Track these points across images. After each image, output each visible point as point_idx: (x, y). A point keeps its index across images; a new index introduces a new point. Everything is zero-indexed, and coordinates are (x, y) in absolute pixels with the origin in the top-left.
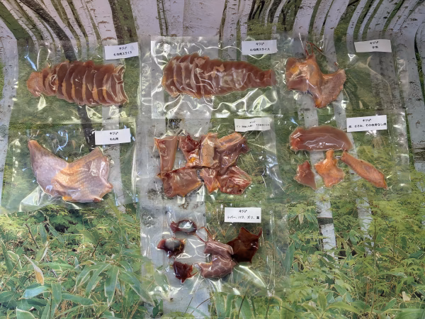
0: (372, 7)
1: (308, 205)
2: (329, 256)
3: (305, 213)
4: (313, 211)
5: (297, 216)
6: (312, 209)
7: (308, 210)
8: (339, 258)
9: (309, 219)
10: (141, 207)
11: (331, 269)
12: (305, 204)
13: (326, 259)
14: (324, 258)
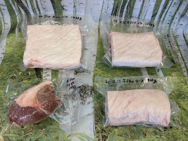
0: (162, 18)
2: (159, 129)
8: (165, 130)
11: (161, 136)
13: (158, 131)
14: (156, 130)
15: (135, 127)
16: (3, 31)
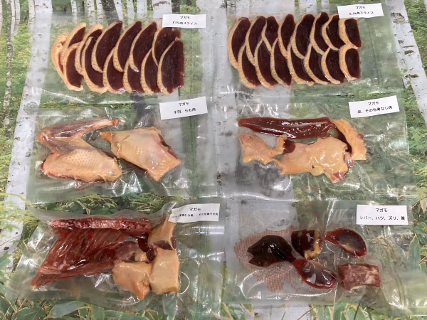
15: (405, 250)
16: (31, 11)
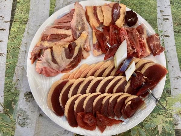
1: (166, 117)
3: (164, 125)
4: (170, 123)
5: (157, 126)
6: (170, 121)
7: (166, 122)
9: (167, 130)
10: (18, 108)
12: (164, 116)
